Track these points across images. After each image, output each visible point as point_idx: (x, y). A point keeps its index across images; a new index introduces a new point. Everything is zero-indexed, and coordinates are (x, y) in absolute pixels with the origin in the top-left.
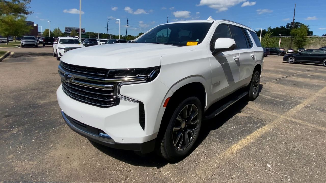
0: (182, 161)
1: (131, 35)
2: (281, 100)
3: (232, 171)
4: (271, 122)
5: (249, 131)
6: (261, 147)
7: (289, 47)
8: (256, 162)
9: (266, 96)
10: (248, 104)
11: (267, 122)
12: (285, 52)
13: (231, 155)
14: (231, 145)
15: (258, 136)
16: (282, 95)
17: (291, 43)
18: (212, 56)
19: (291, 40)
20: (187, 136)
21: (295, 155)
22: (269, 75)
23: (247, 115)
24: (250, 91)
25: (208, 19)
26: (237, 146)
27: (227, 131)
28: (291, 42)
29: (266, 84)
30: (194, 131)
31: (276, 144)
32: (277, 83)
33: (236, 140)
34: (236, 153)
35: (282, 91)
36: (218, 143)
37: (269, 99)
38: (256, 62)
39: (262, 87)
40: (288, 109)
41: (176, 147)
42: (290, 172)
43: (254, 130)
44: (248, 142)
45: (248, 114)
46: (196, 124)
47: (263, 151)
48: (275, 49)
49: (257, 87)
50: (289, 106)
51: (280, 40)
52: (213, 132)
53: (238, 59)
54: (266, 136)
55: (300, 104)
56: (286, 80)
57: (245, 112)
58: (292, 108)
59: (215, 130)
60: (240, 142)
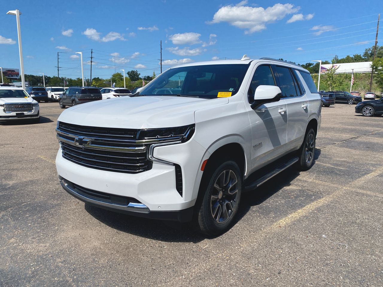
0: (221, 236)
1: (98, 78)
2: (347, 168)
3: (281, 242)
4: (330, 195)
5: (300, 205)
6: (315, 220)
7: (368, 89)
8: (309, 234)
9: (325, 165)
10: (299, 174)
11: (325, 195)
12: (361, 98)
13: (279, 228)
14: (279, 220)
15: (312, 210)
16: (348, 162)
17: (371, 83)
18: (251, 109)
19: (372, 77)
20: (225, 208)
21: (357, 226)
22: (330, 135)
23: (297, 188)
24: (302, 156)
25: (243, 59)
26: (285, 220)
27: (273, 206)
28: (371, 81)
29: (326, 148)
30: (233, 203)
31: (334, 217)
32: (341, 146)
33: (285, 215)
34: (285, 227)
35: (348, 157)
36: (263, 218)
37: (328, 168)
38: (309, 116)
39: (320, 153)
40: (353, 178)
41: (214, 219)
42: (349, 241)
43: (307, 203)
44: (299, 215)
45: (299, 186)
46: (235, 194)
47: (317, 223)
48: (343, 94)
49: (312, 151)
50: (356, 175)
51: (352, 78)
52: (254, 208)
53: (285, 112)
54: (322, 209)
55: (372, 172)
56: (356, 142)
57: (296, 185)
58: (359, 177)
59: (257, 206)
60: (290, 216)
